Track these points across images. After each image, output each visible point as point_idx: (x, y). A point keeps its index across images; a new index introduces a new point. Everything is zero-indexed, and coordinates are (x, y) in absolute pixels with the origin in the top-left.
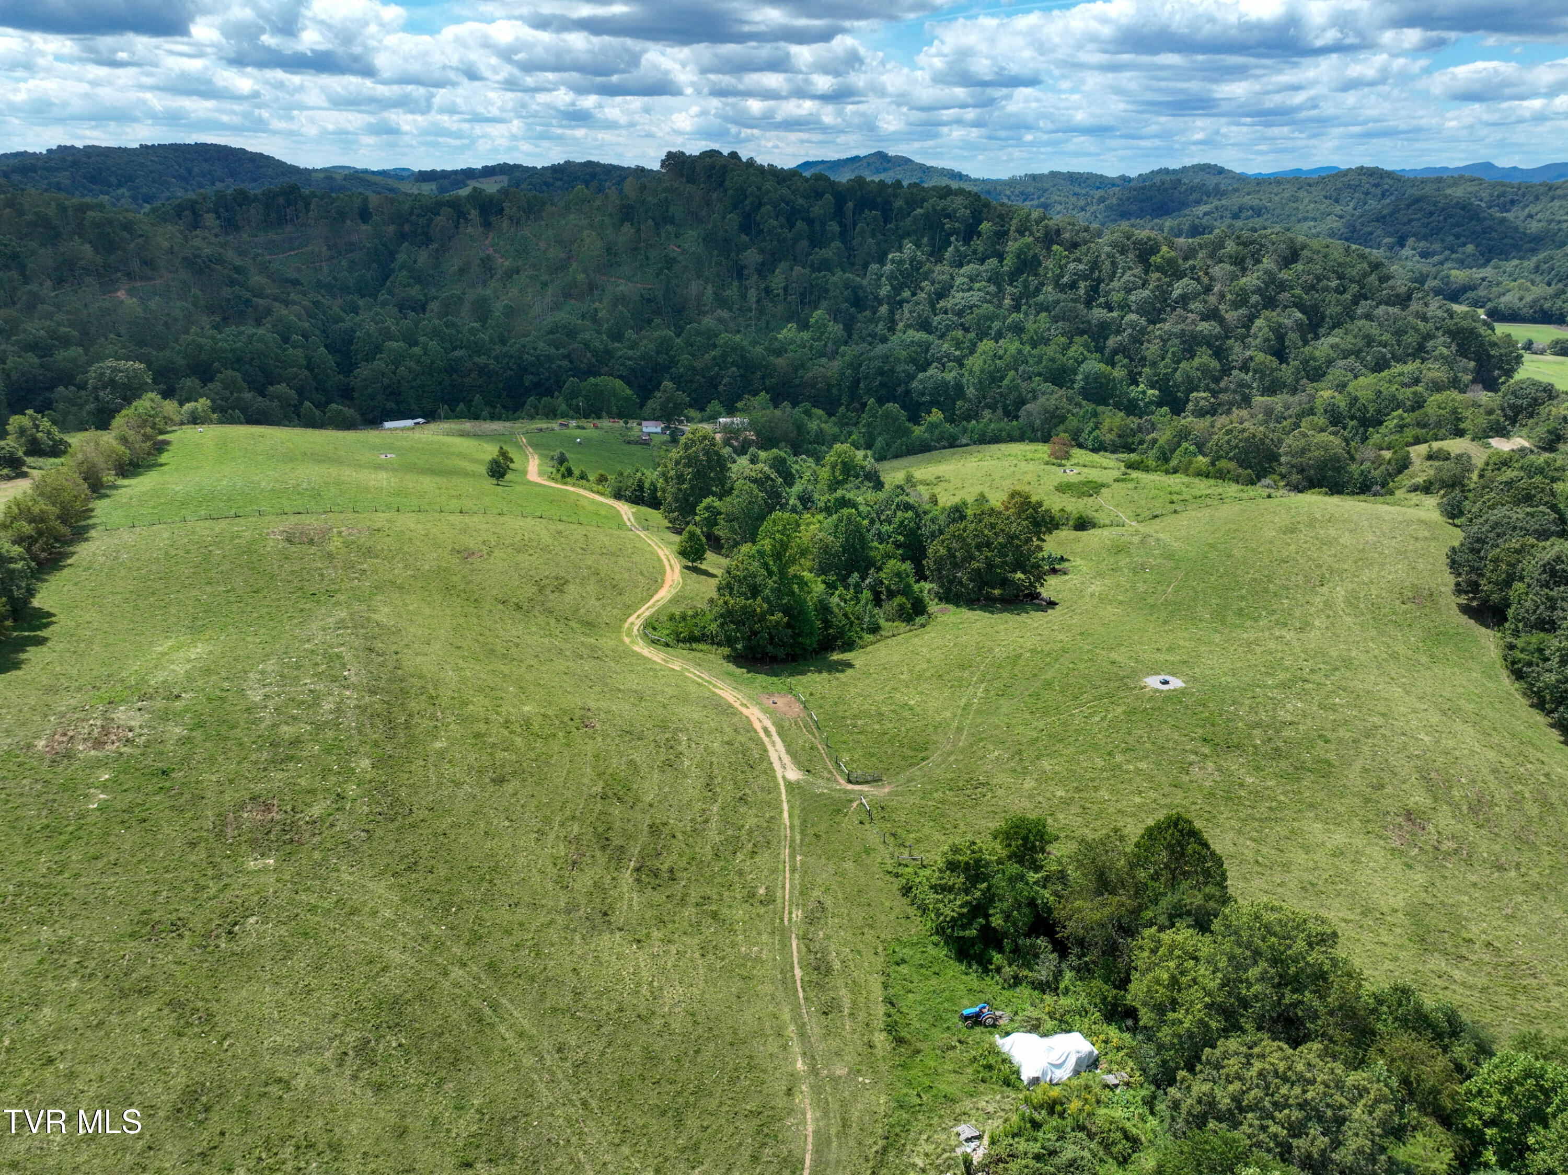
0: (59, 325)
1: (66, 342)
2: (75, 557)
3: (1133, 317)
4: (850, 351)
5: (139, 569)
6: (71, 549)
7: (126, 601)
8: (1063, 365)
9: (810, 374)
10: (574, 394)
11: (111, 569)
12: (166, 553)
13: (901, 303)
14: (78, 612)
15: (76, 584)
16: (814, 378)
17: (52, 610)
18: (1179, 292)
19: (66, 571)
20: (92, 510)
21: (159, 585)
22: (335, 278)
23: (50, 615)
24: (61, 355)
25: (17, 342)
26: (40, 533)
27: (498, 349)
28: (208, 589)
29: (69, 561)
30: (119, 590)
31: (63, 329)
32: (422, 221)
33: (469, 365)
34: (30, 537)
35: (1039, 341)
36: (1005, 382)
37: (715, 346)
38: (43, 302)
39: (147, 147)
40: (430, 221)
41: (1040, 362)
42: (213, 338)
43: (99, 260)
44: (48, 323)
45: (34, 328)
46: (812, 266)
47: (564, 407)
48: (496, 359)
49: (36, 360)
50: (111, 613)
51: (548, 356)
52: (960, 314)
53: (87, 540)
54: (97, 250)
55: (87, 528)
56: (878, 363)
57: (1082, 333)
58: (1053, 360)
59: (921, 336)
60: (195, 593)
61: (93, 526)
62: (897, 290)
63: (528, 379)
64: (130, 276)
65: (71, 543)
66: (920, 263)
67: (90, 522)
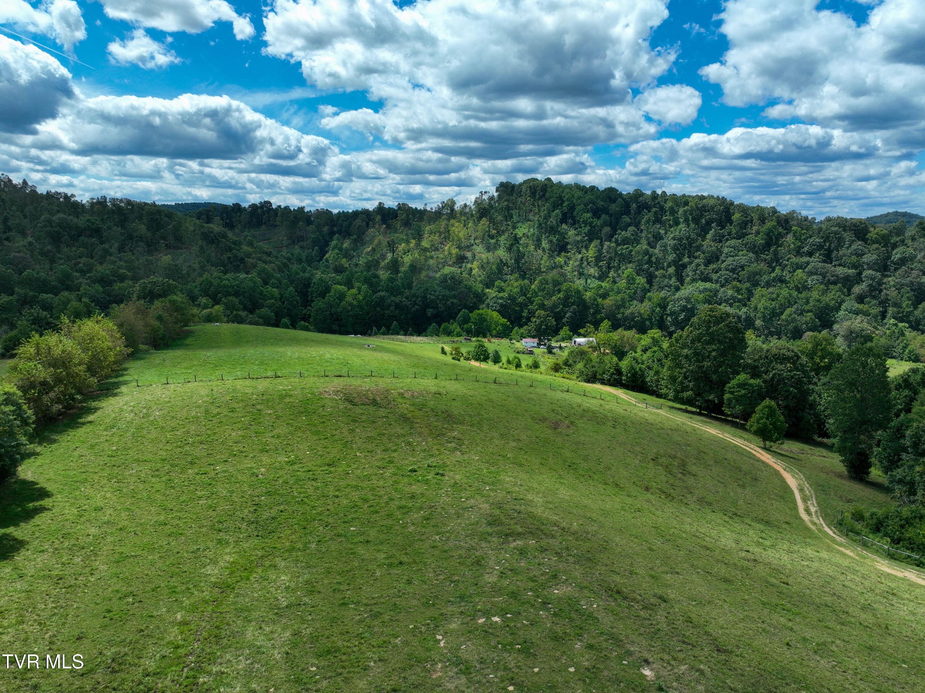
0: (119, 268)
1: (122, 278)
2: (99, 413)
3: (868, 273)
4: (656, 295)
5: (173, 429)
6: (94, 404)
7: (156, 473)
8: (827, 305)
9: (630, 311)
10: (466, 320)
11: (140, 428)
12: (207, 412)
13: (684, 266)
14: (86, 489)
15: (92, 447)
16: (632, 313)
17: (49, 487)
18: (898, 256)
19: (81, 432)
20: (126, 369)
21: (199, 451)
22: (292, 254)
23: (44, 494)
24: (117, 286)
25: (90, 278)
26: (58, 380)
27: (407, 292)
28: (266, 459)
29: (91, 418)
30: (149, 457)
31: (122, 271)
32: (345, 224)
33: (389, 301)
34: (44, 383)
35: (802, 288)
36: (783, 317)
37: (559, 291)
38: (111, 255)
39: (179, 204)
40: (351, 223)
41: (807, 302)
42: (219, 278)
43: (149, 234)
44: (112, 266)
45: (102, 269)
46: (616, 241)
47: (458, 329)
48: (407, 298)
49: (101, 289)
50: (133, 494)
51: (443, 296)
52: (733, 271)
53: (115, 395)
54: (148, 229)
55: (117, 385)
56: (683, 303)
57: (835, 283)
58: (819, 301)
59: (708, 285)
60: (249, 463)
61: (125, 383)
62: (680, 257)
63: (430, 312)
64: (168, 246)
65: (97, 397)
66: (693, 239)
67: (121, 379)
